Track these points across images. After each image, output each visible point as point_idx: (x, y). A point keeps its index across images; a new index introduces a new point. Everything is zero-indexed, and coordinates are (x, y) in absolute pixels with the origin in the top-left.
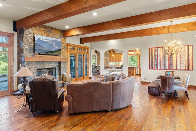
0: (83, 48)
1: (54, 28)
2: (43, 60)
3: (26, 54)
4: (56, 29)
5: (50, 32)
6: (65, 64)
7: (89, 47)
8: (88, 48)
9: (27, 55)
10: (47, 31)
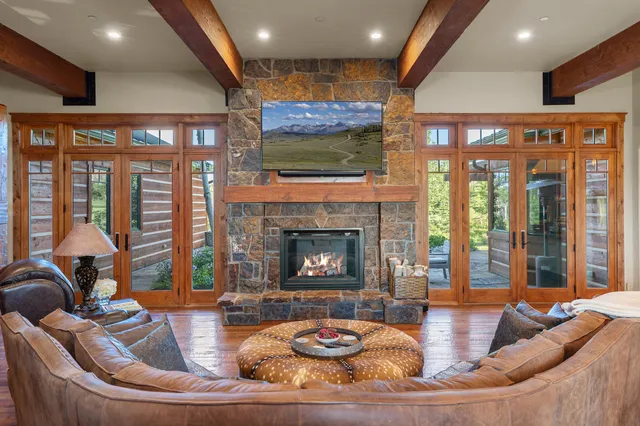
0: (572, 124)
1: (350, 60)
2: (291, 195)
3: (235, 176)
4: (357, 60)
5: (330, 79)
6: (406, 216)
7: (622, 116)
8: (615, 118)
9: (237, 182)
10: (318, 80)
